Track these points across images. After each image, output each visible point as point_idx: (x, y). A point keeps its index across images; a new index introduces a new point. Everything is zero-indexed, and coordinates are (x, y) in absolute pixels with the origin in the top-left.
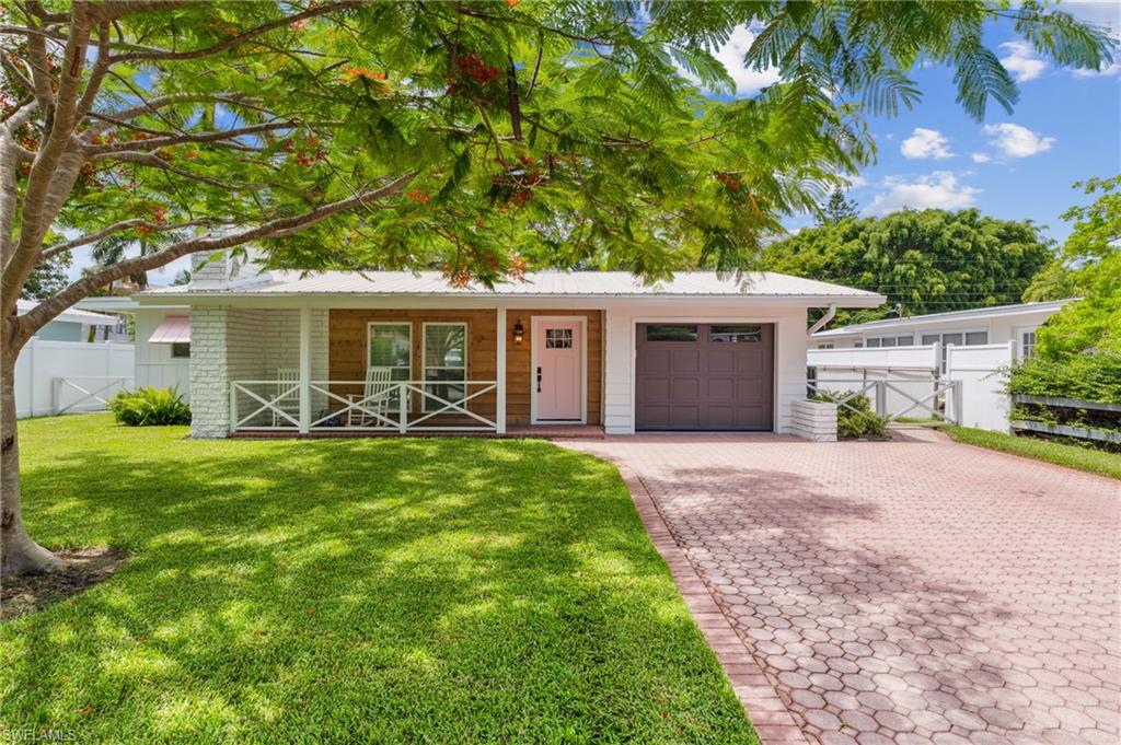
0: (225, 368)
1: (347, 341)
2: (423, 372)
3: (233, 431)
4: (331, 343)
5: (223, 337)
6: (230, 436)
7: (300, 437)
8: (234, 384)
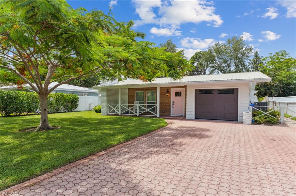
0: (106, 101)
1: (132, 96)
2: (147, 103)
3: (108, 114)
4: (129, 96)
5: (106, 95)
6: (107, 115)
7: (119, 116)
8: (108, 104)
